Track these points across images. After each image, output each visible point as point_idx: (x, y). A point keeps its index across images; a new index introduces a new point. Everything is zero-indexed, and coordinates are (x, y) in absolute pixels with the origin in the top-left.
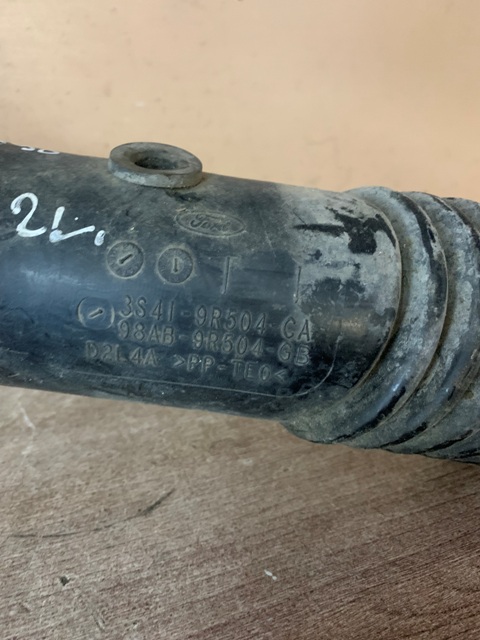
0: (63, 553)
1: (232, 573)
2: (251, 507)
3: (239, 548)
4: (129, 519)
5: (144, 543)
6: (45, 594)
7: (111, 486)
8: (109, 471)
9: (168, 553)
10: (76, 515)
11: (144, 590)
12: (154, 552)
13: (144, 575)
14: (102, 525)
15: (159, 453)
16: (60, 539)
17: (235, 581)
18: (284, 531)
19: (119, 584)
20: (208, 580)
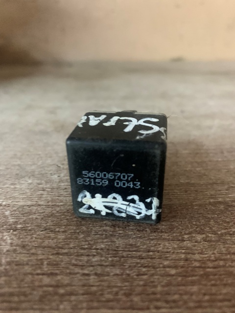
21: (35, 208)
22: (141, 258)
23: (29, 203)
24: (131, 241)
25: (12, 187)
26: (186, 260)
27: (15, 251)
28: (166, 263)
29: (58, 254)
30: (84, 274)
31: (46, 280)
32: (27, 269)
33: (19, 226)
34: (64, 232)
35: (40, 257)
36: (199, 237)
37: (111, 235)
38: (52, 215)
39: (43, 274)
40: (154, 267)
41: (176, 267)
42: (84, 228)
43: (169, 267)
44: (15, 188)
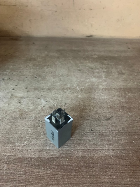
0: (90, 124)
1: (126, 139)
2: (131, 125)
3: (127, 134)
4: (104, 120)
5: (107, 127)
6: (88, 132)
7: (99, 111)
8: (98, 107)
9: (112, 131)
10: (92, 116)
11: (108, 137)
12: (109, 130)
13: (108, 134)
14: (98, 120)
15: (109, 105)
16: (90, 121)
17: (126, 141)
18: (138, 133)
19: (103, 134)
20: (121, 139)
21: (11, 156)
22: (30, 173)
23: (10, 154)
24: (29, 168)
25: (6, 148)
26: (38, 174)
27: (7, 170)
28: (34, 175)
29: (15, 171)
30: (19, 176)
31: (12, 177)
32: (9, 174)
33: (8, 162)
34: (17, 165)
35: (12, 172)
36: (43, 168)
37: (26, 166)
38: (15, 159)
39: (12, 176)
40: (31, 176)
41: (35, 176)
42: (21, 164)
43: (34, 176)
44: (7, 148)
